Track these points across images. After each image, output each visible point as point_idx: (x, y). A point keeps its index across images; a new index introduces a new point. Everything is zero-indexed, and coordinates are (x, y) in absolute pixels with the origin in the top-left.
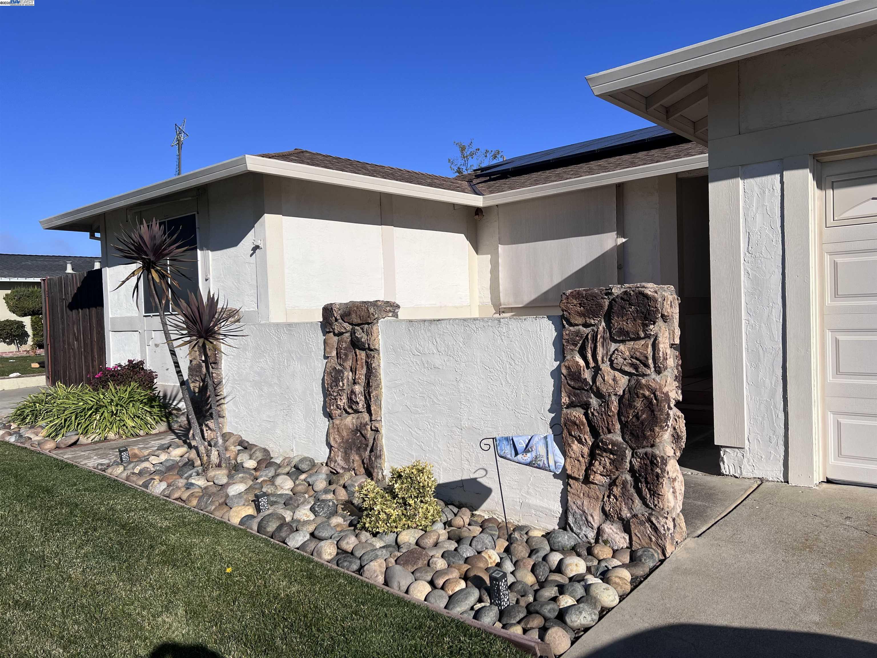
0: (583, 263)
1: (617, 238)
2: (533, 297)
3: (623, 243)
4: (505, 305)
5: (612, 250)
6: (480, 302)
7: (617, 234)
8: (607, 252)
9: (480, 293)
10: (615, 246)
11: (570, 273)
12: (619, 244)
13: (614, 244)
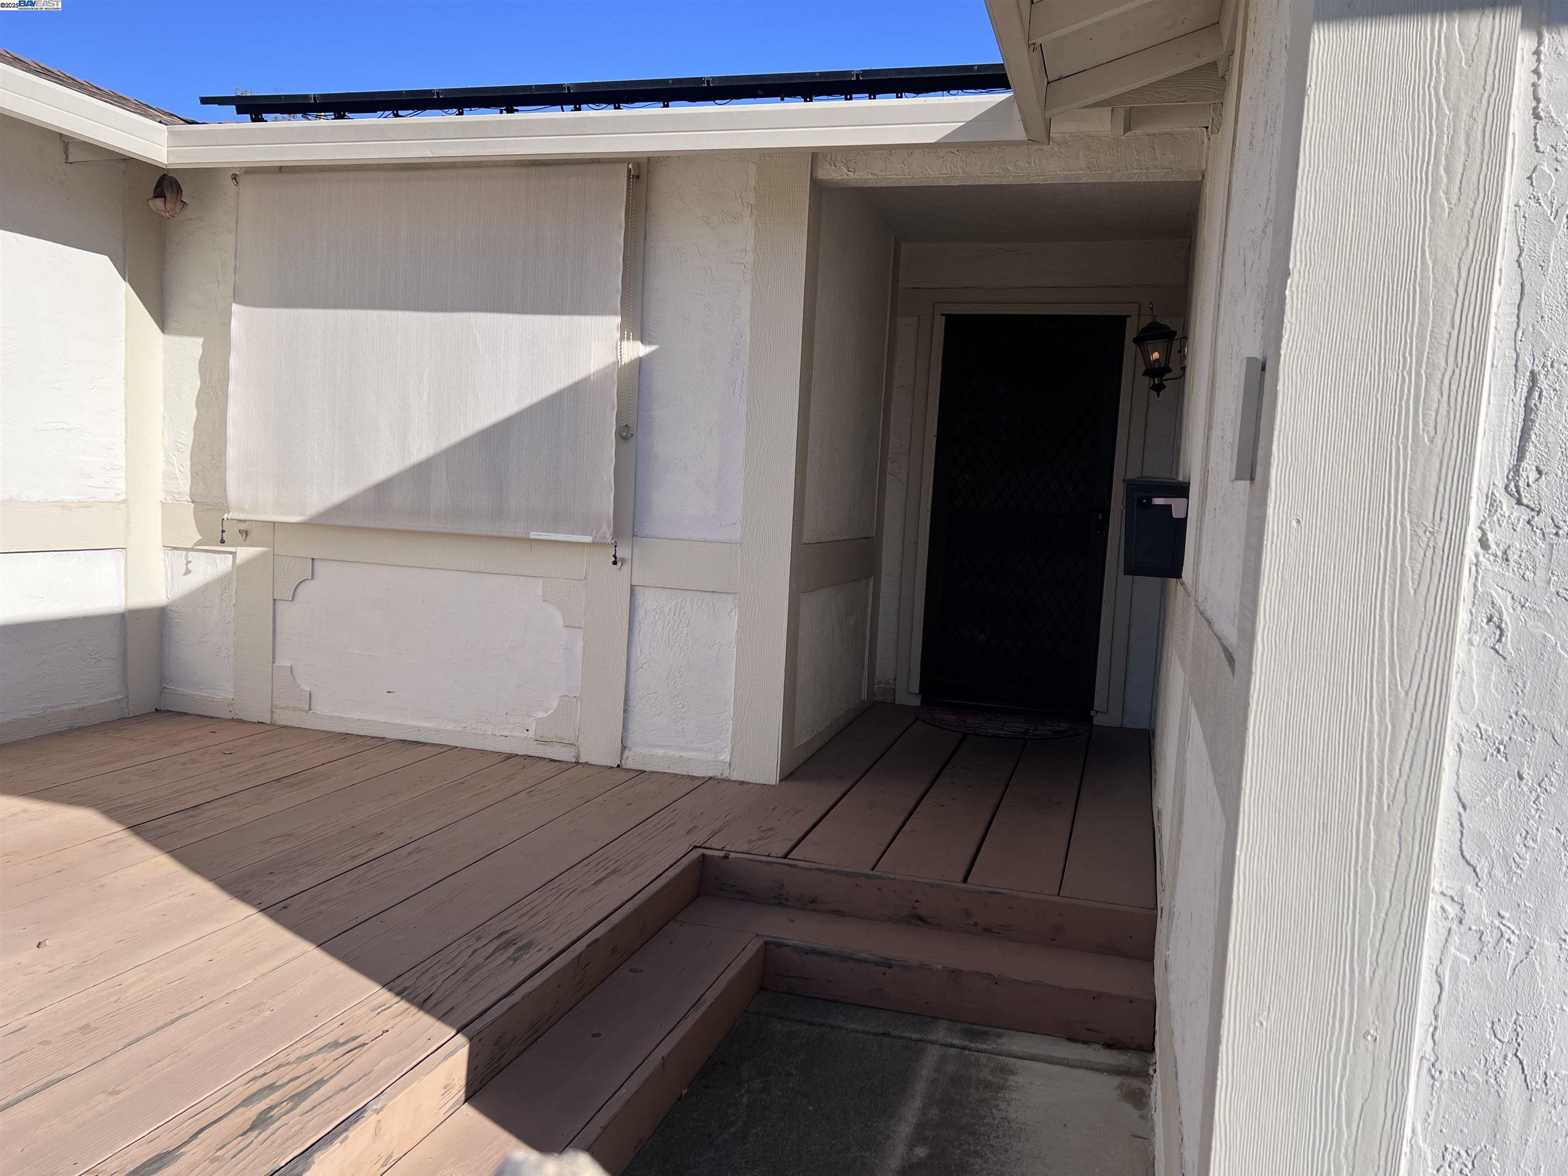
0: (510, 407)
1: (622, 339)
2: (340, 494)
3: (640, 360)
4: (241, 509)
5: (604, 374)
6: (167, 492)
7: (623, 327)
8: (586, 379)
9: (168, 462)
10: (614, 364)
11: (463, 433)
12: (626, 359)
13: (610, 359)
